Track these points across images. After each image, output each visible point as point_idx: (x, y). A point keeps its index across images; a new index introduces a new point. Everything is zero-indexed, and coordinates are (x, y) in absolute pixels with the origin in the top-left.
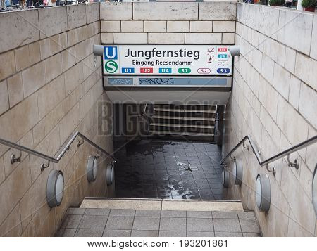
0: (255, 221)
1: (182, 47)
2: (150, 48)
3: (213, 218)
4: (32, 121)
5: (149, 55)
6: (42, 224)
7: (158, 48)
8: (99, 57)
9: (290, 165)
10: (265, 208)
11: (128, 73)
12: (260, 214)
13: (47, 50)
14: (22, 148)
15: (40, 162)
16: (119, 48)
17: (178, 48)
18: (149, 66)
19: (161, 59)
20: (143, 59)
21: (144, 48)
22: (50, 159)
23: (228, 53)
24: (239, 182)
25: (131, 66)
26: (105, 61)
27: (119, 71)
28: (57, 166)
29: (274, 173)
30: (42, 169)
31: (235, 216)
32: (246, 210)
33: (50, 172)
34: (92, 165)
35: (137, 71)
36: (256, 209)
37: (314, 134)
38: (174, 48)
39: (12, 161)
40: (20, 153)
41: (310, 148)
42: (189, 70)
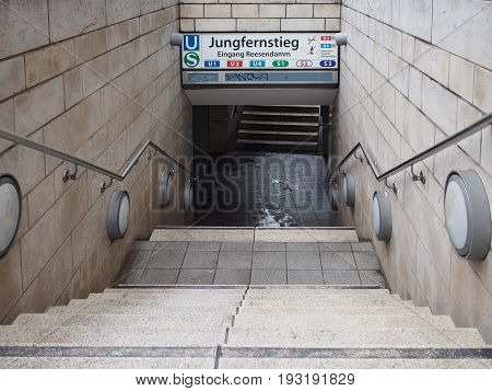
0: (373, 254)
1: (277, 36)
2: (239, 37)
3: (320, 249)
4: (92, 127)
5: (237, 45)
6: (99, 263)
7: (249, 37)
8: (177, 48)
9: (415, 178)
10: (386, 236)
11: (213, 66)
12: (379, 245)
13: (115, 39)
14: (77, 162)
15: (99, 180)
16: (202, 37)
17: (273, 37)
18: (238, 58)
19: (253, 50)
20: (230, 50)
21: (232, 37)
22: (114, 176)
23: (333, 42)
24: (351, 203)
25: (216, 58)
26: (184, 53)
27: (201, 65)
28: (121, 186)
29: (395, 190)
30: (103, 190)
31: (348, 248)
32: (362, 239)
33: (111, 193)
34: (166, 184)
35: (223, 65)
36: (375, 239)
37: (442, 138)
38: (267, 37)
39: (66, 179)
40: (75, 168)
41: (439, 154)
42: (286, 63)
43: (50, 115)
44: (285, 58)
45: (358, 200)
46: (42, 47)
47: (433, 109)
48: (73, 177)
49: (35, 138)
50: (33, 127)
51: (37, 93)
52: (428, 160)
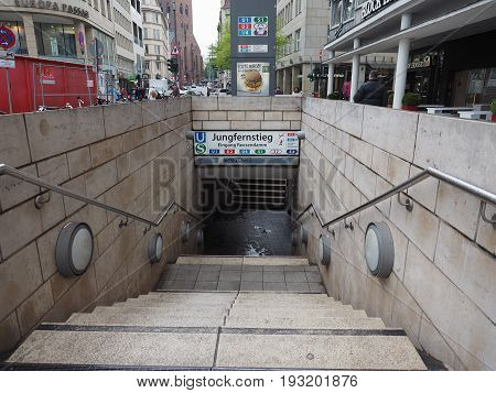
0: (318, 273)
1: (258, 133)
2: (232, 133)
3: (284, 270)
4: (136, 192)
5: (231, 139)
6: (145, 277)
7: (239, 133)
8: (191, 141)
9: (347, 226)
10: (327, 262)
11: (215, 153)
12: (322, 268)
13: (149, 135)
14: (128, 215)
15: (142, 226)
16: (208, 133)
17: (255, 133)
18: (231, 148)
19: (242, 142)
20: (227, 142)
21: (228, 134)
22: (152, 224)
23: (296, 137)
24: (305, 241)
25: (217, 147)
26: (196, 144)
27: (207, 152)
28: (157, 230)
29: (334, 234)
30: (145, 232)
31: (302, 269)
32: (311, 264)
33: (151, 234)
34: (186, 229)
35: (222, 152)
36: (319, 264)
37: (365, 202)
38: (251, 134)
39: (121, 226)
40: (127, 219)
41: (363, 212)
42: (264, 151)
43: (108, 186)
44: (264, 148)
45: (310, 240)
46: (101, 141)
47: (360, 183)
48: (126, 224)
49: (100, 200)
50: (97, 193)
51: (98, 171)
52: (356, 215)
